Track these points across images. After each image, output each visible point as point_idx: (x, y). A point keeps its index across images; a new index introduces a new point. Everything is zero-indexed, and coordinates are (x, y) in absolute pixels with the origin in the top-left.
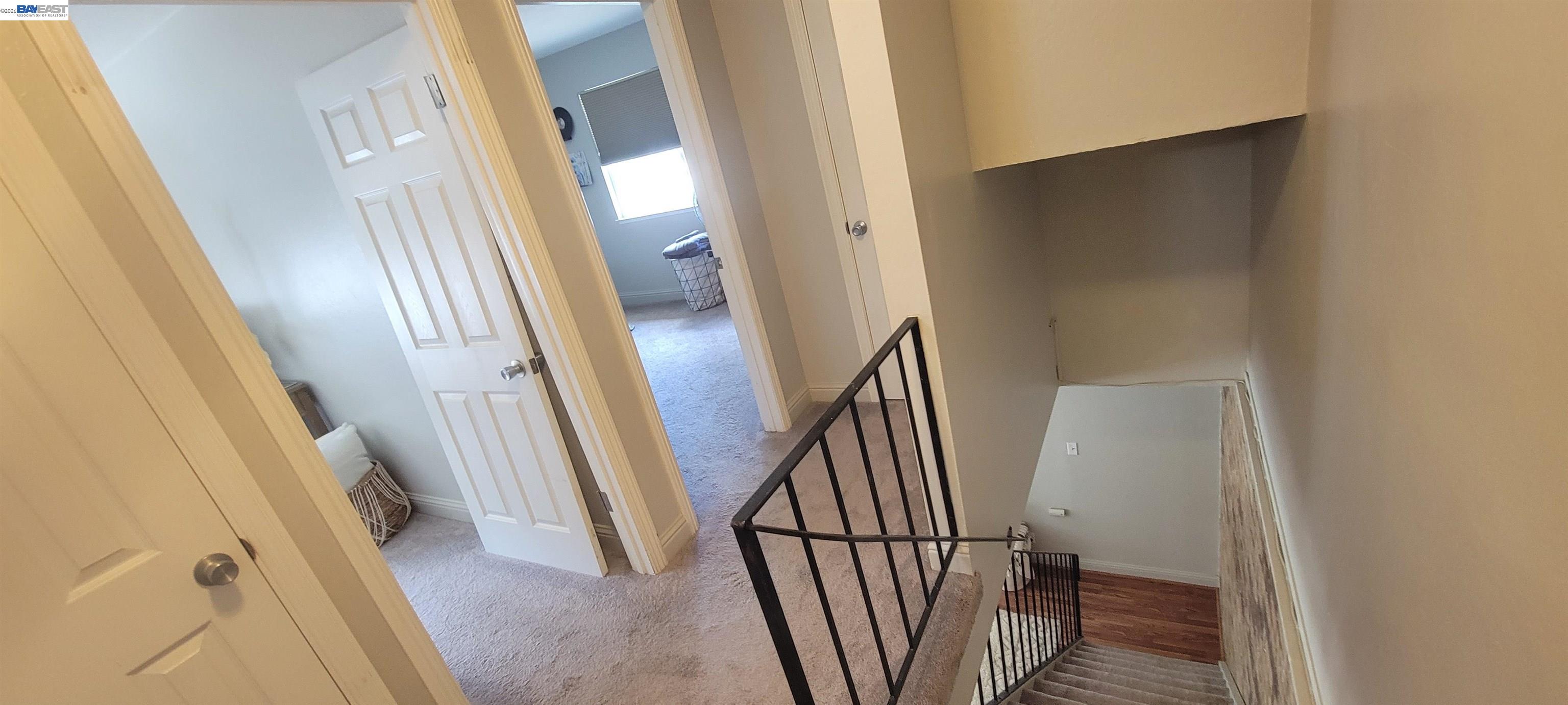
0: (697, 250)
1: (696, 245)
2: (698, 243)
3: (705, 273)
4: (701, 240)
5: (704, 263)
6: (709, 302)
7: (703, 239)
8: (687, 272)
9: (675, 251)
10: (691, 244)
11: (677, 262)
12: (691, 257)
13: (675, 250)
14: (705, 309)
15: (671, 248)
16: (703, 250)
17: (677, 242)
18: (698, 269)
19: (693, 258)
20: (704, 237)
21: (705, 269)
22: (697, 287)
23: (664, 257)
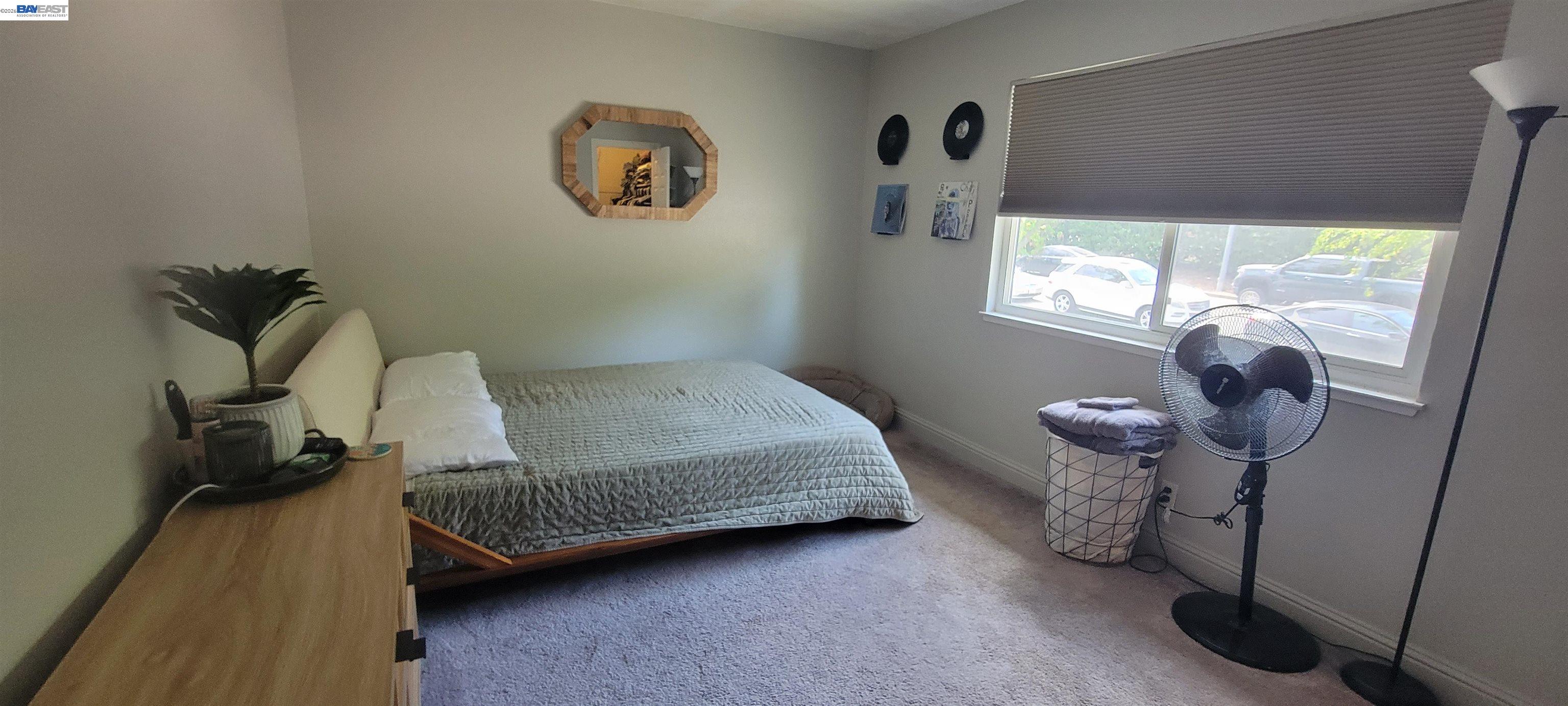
0: (1122, 446)
1: (1125, 435)
2: (1129, 432)
3: (1113, 493)
4: (1139, 427)
5: (1122, 474)
6: (1092, 553)
7: (1144, 427)
8: (1074, 477)
9: (1068, 421)
10: (1113, 428)
11: (1062, 445)
12: (1099, 451)
13: (1070, 420)
14: (1078, 560)
15: (1065, 409)
16: (1134, 449)
17: (1081, 405)
18: (1103, 482)
19: (1100, 454)
20: (1147, 423)
21: (1119, 486)
22: (1082, 511)
23: (1039, 420)
